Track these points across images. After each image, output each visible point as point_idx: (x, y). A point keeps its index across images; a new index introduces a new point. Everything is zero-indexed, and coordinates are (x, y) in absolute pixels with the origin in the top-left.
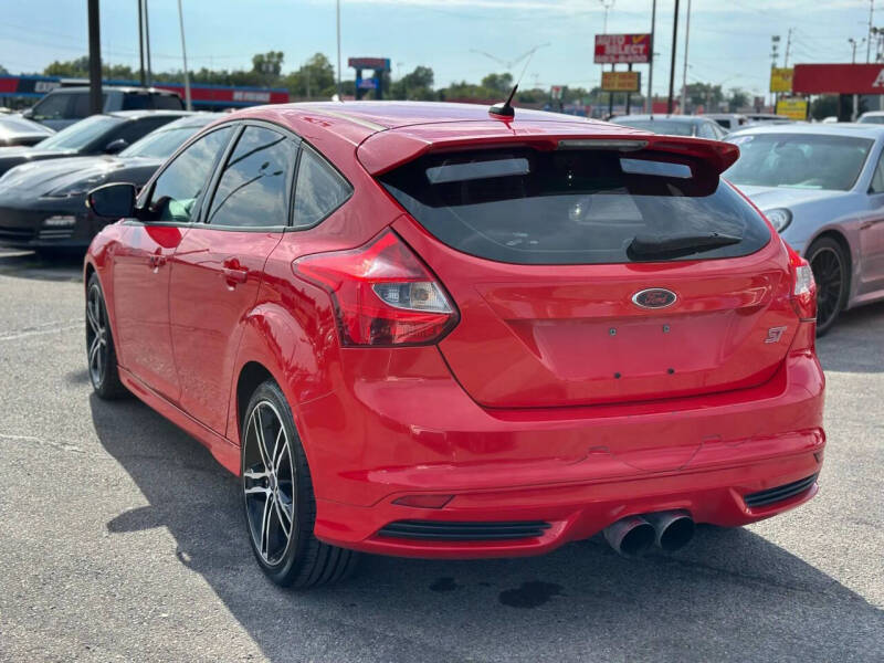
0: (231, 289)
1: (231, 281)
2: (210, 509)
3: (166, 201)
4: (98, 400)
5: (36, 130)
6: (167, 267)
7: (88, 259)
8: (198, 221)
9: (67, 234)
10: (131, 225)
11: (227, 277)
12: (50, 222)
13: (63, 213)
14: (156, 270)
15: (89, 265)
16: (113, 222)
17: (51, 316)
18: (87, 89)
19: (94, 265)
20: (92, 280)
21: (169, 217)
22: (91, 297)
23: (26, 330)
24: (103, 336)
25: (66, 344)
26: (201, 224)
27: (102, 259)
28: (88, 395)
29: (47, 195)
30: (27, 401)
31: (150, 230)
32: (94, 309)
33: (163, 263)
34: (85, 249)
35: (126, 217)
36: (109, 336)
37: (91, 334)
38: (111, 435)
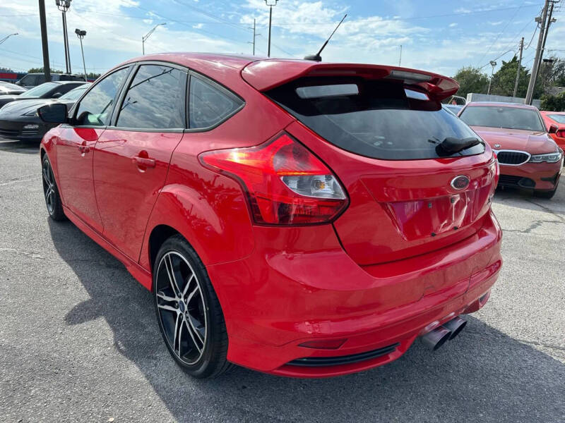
0: (143, 171)
1: (142, 166)
2: (127, 300)
3: (86, 114)
4: (52, 221)
5: (20, 89)
6: (91, 152)
7: (42, 146)
8: (110, 125)
9: (34, 133)
10: (65, 128)
11: (138, 162)
12: (26, 127)
13: (32, 124)
14: (83, 155)
15: (42, 149)
16: (55, 126)
17: (27, 171)
18: (44, 74)
19: (45, 149)
20: (45, 157)
21: (88, 123)
22: (45, 166)
23: (14, 180)
24: (53, 188)
25: (34, 187)
26: (113, 126)
27: (49, 145)
28: (46, 218)
29: (24, 115)
30: (10, 223)
31: (77, 130)
32: (46, 173)
33: (87, 151)
34: (40, 140)
35: (63, 123)
36: (56, 188)
37: (46, 186)
38: (60, 245)
